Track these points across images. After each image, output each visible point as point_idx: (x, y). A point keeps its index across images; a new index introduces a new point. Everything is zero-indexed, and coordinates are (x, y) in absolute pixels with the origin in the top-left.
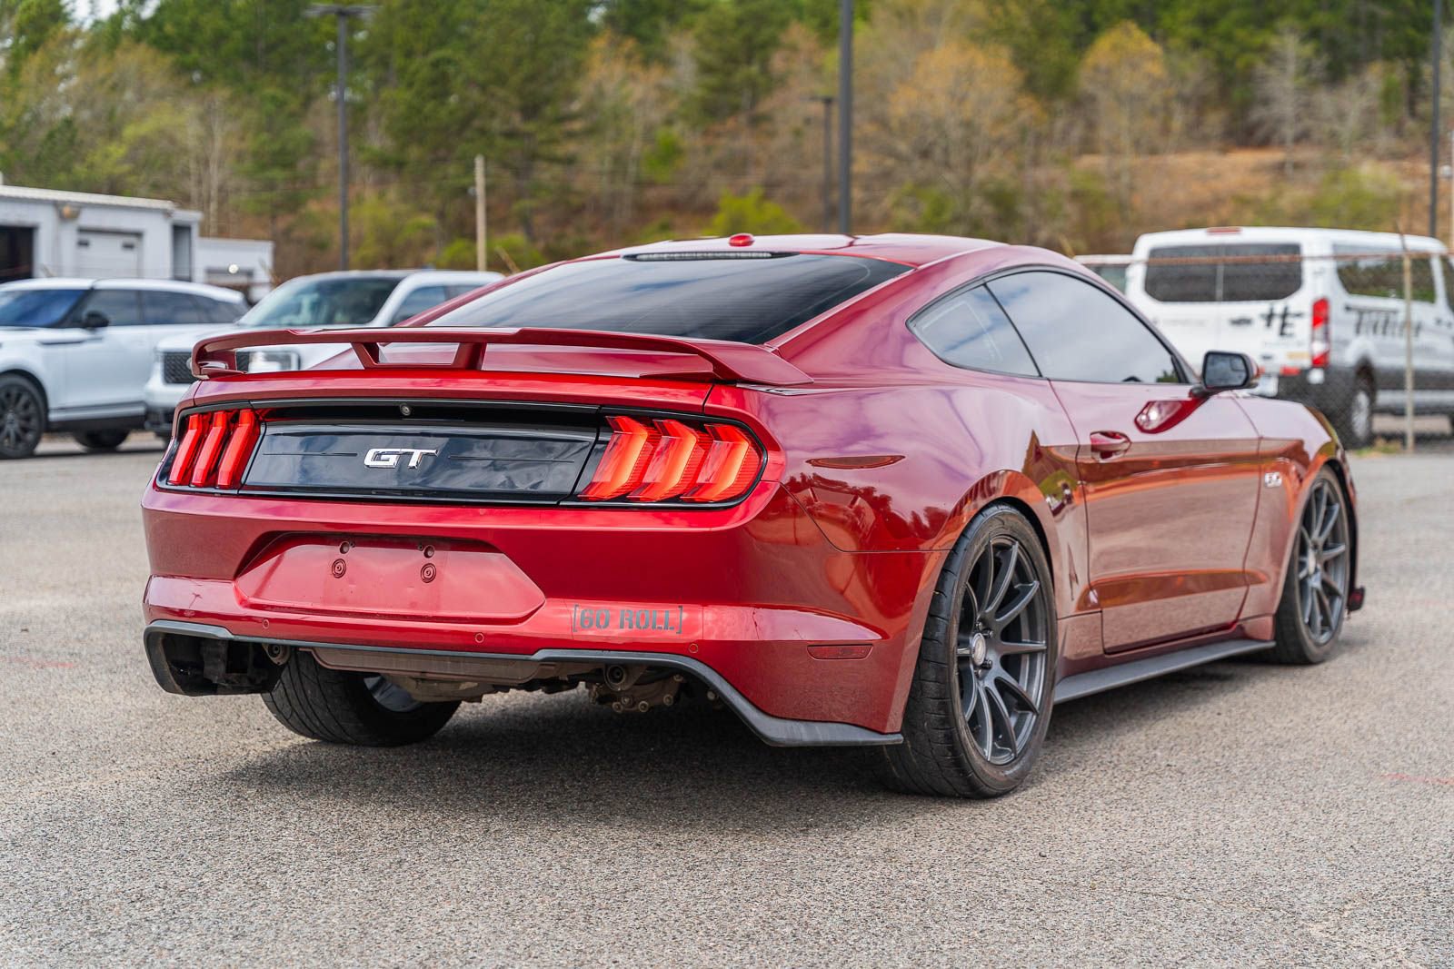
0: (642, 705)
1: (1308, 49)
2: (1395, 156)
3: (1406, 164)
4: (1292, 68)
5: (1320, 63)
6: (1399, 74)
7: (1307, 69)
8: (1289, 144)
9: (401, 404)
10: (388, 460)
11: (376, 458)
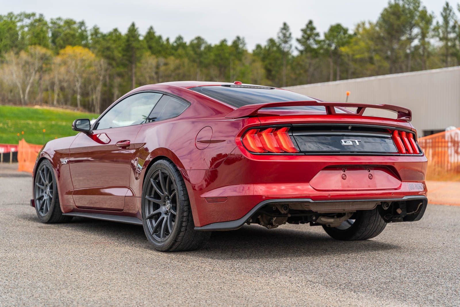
9: (349, 126)
10: (350, 143)
11: (345, 142)
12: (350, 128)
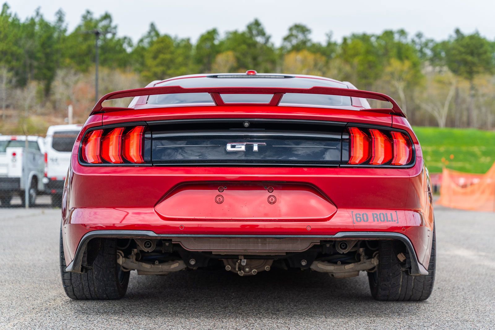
0: (254, 271)
1: (10, 74)
2: (43, 114)
3: (47, 117)
4: (5, 81)
5: (14, 80)
6: (42, 86)
7: (10, 82)
8: (4, 108)
9: (244, 122)
10: (241, 148)
11: (233, 147)
12: (246, 124)
